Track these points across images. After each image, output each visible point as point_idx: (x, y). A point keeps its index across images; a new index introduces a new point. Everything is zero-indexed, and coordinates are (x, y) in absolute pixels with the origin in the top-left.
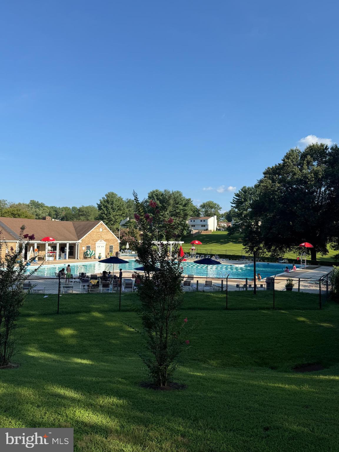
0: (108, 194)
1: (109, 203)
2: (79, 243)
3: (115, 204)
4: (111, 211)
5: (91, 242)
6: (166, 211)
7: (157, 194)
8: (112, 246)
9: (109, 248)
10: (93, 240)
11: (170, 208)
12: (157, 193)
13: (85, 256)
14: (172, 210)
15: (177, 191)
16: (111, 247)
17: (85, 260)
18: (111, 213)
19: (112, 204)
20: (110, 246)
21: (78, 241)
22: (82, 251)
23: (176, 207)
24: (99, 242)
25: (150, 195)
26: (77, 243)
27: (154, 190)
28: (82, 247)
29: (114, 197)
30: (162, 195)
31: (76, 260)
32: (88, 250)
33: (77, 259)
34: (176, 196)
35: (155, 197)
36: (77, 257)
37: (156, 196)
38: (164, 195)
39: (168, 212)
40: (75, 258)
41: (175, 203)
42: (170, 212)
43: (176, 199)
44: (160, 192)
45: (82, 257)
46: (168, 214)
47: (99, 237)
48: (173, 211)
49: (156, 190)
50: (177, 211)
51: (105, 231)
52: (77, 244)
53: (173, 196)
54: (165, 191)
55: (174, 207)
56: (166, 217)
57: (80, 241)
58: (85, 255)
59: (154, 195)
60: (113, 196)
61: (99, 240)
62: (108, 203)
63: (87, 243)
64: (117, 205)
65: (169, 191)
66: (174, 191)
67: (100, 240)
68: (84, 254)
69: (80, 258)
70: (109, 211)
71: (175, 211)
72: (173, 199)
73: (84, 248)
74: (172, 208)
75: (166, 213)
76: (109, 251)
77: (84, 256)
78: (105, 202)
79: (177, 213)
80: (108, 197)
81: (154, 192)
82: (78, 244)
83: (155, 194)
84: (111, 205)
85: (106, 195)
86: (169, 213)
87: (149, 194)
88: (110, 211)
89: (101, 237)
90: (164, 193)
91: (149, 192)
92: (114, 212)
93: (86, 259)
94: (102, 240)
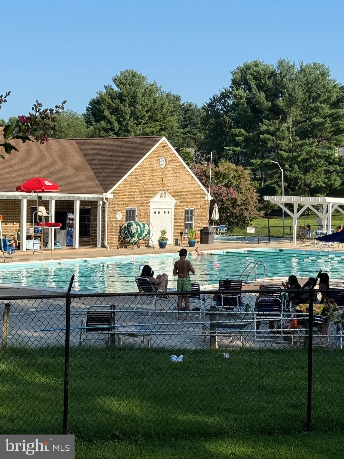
0: (119, 75)
1: (125, 100)
2: (106, 199)
3: (141, 104)
4: (131, 122)
5: (138, 199)
6: (284, 120)
7: (258, 73)
8: (192, 211)
9: (183, 217)
10: (142, 192)
11: (295, 113)
12: (258, 69)
13: (124, 238)
14: (299, 118)
15: (314, 64)
16: (189, 215)
17: (123, 250)
18: (131, 127)
19: (132, 104)
20: (186, 211)
21: (104, 196)
22: (114, 225)
23: (312, 109)
24: (157, 198)
25: (238, 77)
26: (102, 199)
27: (249, 62)
28: (115, 212)
29: (138, 84)
30: (273, 75)
31: (98, 249)
32: (133, 222)
33: (103, 246)
34: (312, 78)
35: (253, 83)
36: (103, 240)
37: (255, 78)
38: (278, 76)
39: (290, 124)
40: (95, 245)
41: (309, 96)
42: (296, 123)
43: (312, 87)
44: (267, 67)
45: (116, 240)
46: (288, 128)
47: (158, 184)
48: (305, 121)
49: (254, 62)
50: (315, 120)
51: (172, 165)
52: (101, 203)
53: (305, 76)
54: (281, 64)
55: (305, 109)
56: (283, 139)
57: (109, 195)
58: (123, 235)
59: (248, 76)
60: (136, 80)
61: (156, 192)
62: (122, 101)
63: (126, 200)
64: (147, 105)
65: (291, 63)
66: (305, 64)
67: (161, 192)
68: (120, 232)
69: (110, 244)
70: (124, 123)
71: (310, 119)
72: (304, 87)
73: (120, 216)
74: (301, 113)
75: (285, 125)
76: (183, 224)
77: (120, 239)
78: (112, 98)
79: (315, 126)
80: (122, 83)
81: (248, 68)
82: (104, 203)
83: (251, 74)
84: (132, 108)
85: (114, 80)
86: (293, 125)
87: (234, 73)
88: (127, 124)
89: (164, 185)
90: (278, 71)
91: (235, 68)
92: (138, 125)
93: (125, 247)
94: (167, 193)
